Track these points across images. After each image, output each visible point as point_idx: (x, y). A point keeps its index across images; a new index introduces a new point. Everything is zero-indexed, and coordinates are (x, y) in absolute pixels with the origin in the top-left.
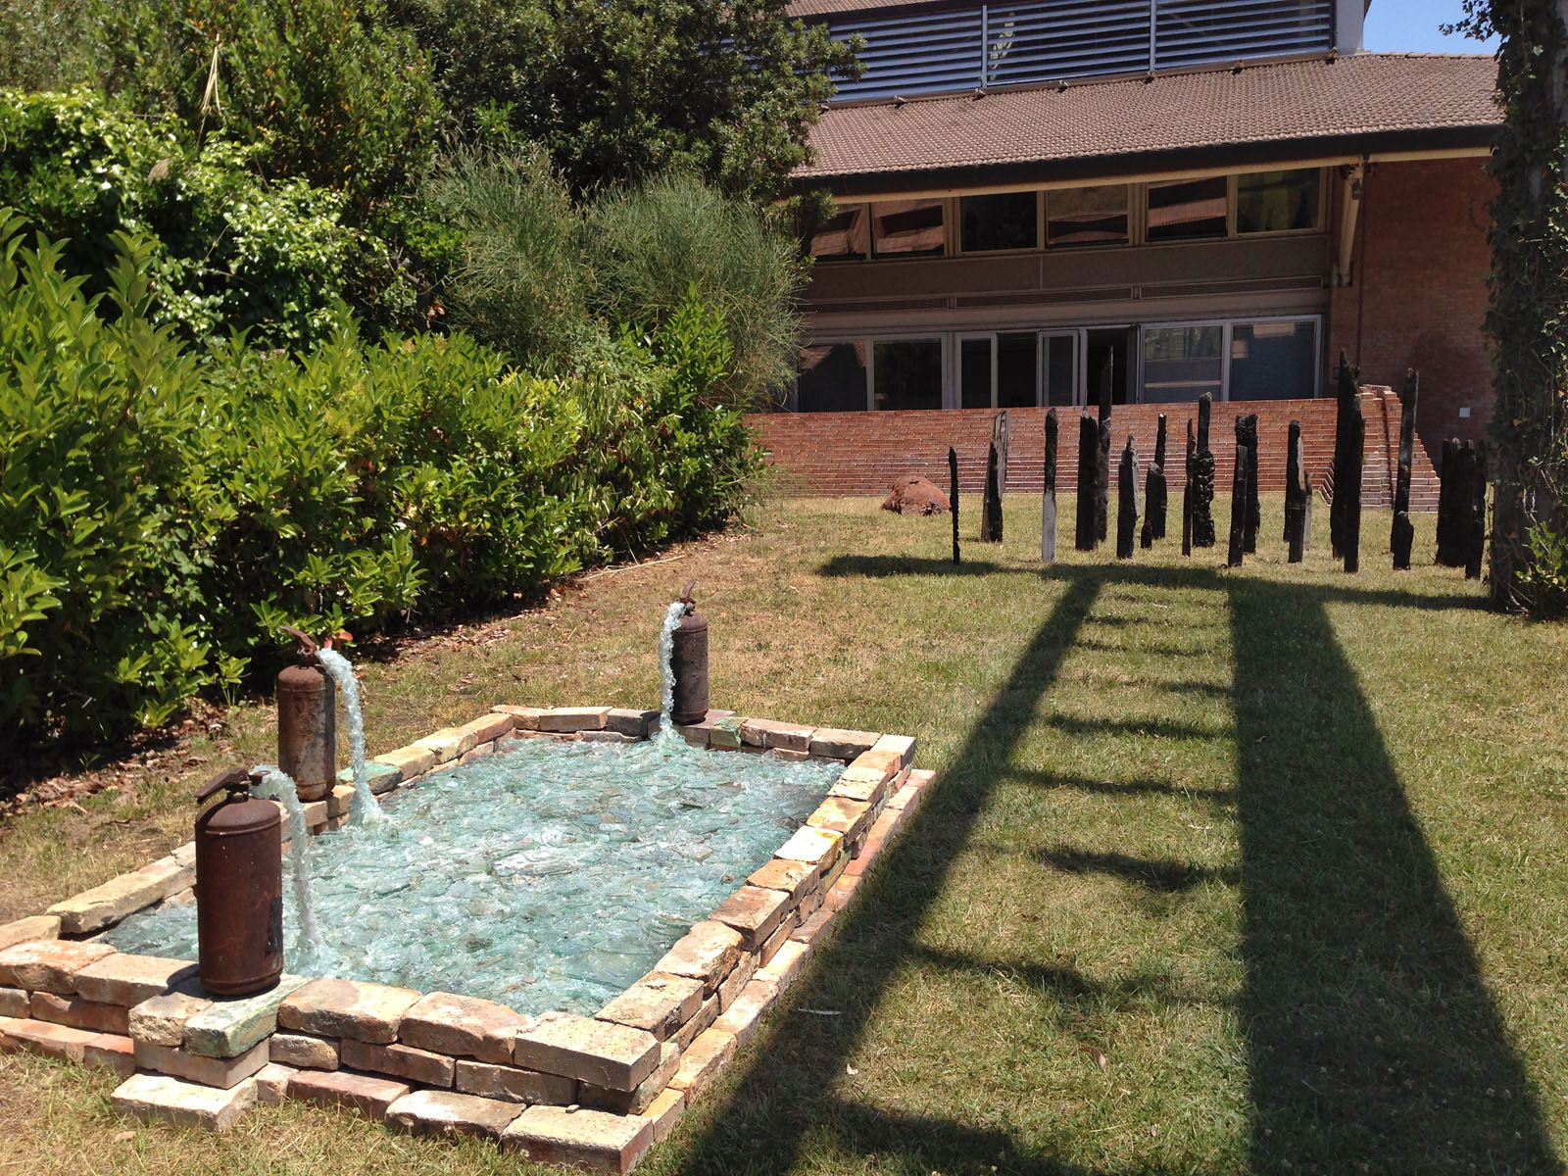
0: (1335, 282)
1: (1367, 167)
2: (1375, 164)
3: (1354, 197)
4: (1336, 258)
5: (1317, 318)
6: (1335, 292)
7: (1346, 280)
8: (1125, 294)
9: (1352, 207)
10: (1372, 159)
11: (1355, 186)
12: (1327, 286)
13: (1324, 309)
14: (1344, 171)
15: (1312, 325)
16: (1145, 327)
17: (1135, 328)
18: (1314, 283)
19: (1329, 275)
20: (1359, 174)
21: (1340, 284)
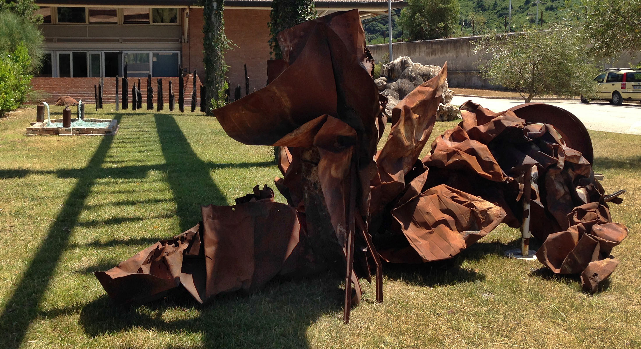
0: (183, 41)
1: (190, 9)
2: (192, 8)
3: (187, 17)
4: (183, 34)
5: (178, 52)
6: (183, 44)
7: (186, 41)
8: (116, 41)
9: (187, 20)
10: (191, 7)
11: (187, 14)
12: (181, 42)
13: (181, 49)
14: (183, 10)
15: (177, 54)
16: (125, 52)
17: (121, 53)
18: (177, 41)
19: (181, 38)
20: (188, 11)
21: (185, 42)
